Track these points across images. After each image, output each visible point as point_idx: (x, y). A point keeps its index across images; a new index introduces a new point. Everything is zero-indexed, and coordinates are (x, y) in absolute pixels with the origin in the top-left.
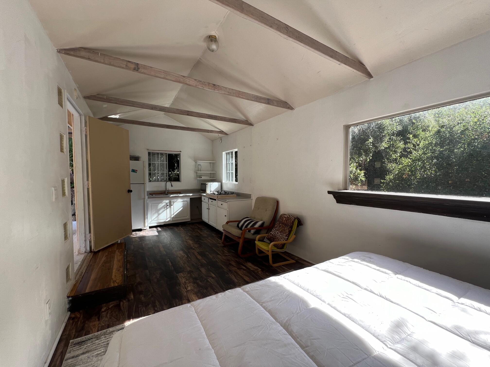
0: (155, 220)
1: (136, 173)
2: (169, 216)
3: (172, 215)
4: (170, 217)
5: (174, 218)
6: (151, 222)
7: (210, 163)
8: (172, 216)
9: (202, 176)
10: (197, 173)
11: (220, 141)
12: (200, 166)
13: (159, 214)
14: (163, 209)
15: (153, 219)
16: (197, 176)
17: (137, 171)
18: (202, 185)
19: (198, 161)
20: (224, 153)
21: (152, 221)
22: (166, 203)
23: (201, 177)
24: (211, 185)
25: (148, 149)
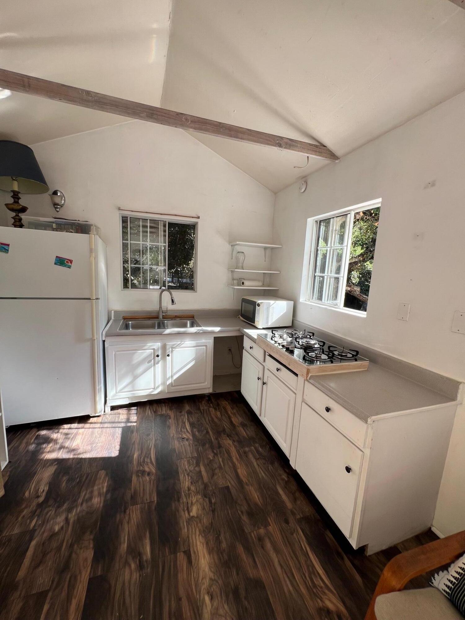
0: (124, 390)
1: (69, 267)
2: (159, 381)
3: (169, 378)
4: (164, 383)
5: (172, 386)
6: (114, 395)
7: (265, 248)
8: (169, 382)
9: (244, 279)
10: (232, 271)
11: (300, 189)
12: (241, 257)
13: (136, 377)
14: (146, 365)
15: (119, 389)
16: (233, 279)
17: (71, 261)
18: (243, 303)
19: (238, 243)
20: (311, 221)
21: (119, 393)
22: (154, 349)
23: (243, 283)
24: (269, 306)
25: (119, 206)
